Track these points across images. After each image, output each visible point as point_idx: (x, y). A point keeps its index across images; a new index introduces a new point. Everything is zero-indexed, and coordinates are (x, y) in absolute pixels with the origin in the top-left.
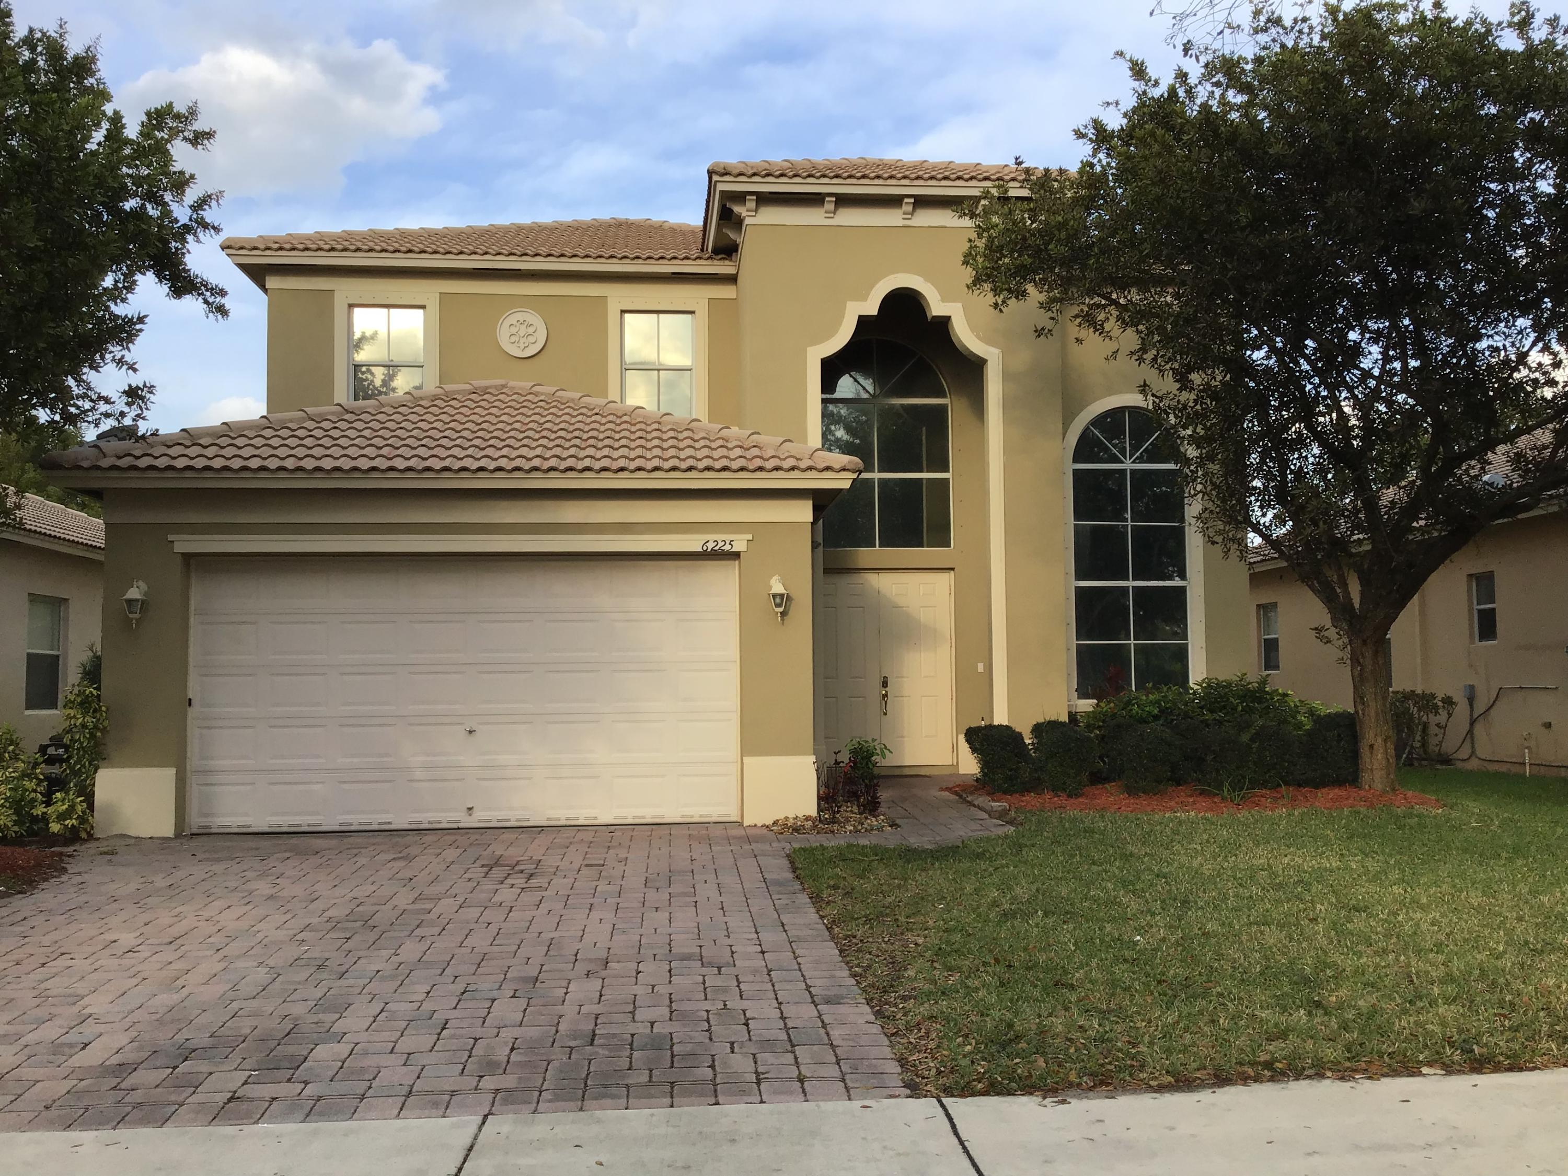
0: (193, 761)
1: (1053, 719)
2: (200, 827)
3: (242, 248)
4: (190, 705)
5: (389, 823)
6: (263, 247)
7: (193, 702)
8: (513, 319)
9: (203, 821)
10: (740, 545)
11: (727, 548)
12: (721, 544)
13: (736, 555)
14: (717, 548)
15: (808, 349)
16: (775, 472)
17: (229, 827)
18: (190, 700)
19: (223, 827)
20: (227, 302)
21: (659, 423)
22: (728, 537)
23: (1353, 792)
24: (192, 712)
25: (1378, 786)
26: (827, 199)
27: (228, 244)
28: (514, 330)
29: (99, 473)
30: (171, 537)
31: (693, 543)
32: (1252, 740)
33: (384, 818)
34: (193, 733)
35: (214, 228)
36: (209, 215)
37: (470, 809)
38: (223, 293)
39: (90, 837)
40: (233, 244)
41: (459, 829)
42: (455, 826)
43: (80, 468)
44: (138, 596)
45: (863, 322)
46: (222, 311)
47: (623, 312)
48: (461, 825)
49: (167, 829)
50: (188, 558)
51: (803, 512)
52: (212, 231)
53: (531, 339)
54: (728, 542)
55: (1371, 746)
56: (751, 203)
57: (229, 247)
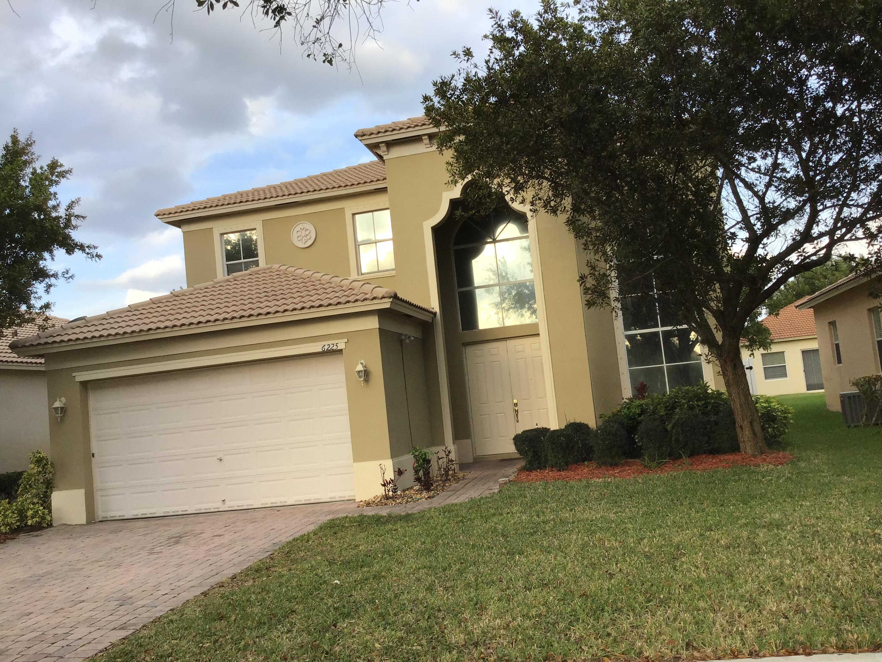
0: (97, 484)
1: (572, 421)
2: (103, 517)
3: (164, 214)
4: (93, 456)
5: (187, 511)
7: (95, 455)
8: (298, 228)
9: (104, 515)
10: (341, 346)
11: (335, 348)
12: (331, 346)
13: (341, 350)
14: (329, 349)
15: (424, 223)
17: (115, 516)
18: (93, 454)
19: (113, 517)
20: (99, 251)
22: (335, 342)
23: (738, 457)
24: (94, 460)
26: (423, 138)
27: (158, 213)
28: (299, 234)
30: (74, 374)
31: (317, 347)
33: (184, 508)
34: (96, 471)
35: (82, 217)
36: (76, 210)
37: (224, 501)
38: (95, 248)
39: (50, 525)
41: (219, 512)
42: (217, 510)
44: (58, 406)
46: (99, 256)
47: (354, 214)
48: (220, 510)
49: (82, 519)
50: (85, 384)
51: (373, 323)
52: (82, 219)
53: (308, 237)
54: (335, 345)
55: (741, 427)
56: (383, 148)
57: (158, 215)
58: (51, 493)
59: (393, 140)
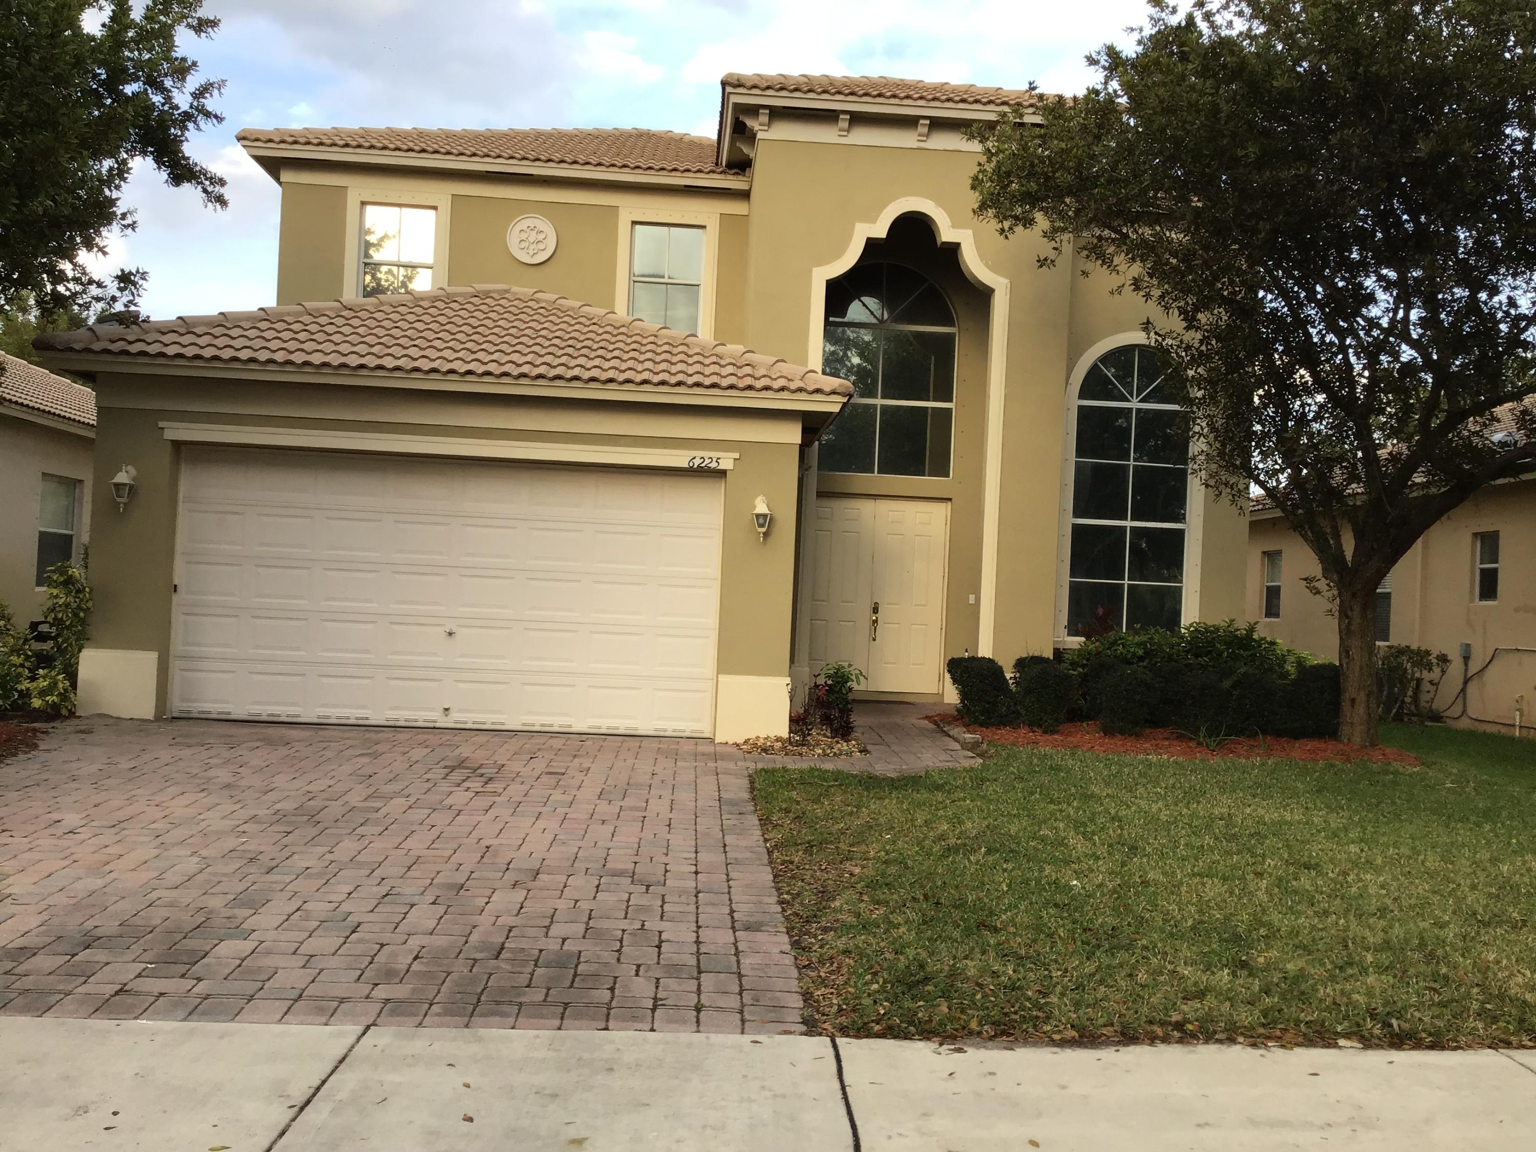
0: (177, 646)
1: (1036, 654)
2: (182, 711)
3: (257, 140)
4: (175, 591)
5: (367, 719)
6: (277, 139)
7: (178, 588)
8: (524, 225)
9: (184, 706)
10: (726, 463)
11: (713, 465)
12: (707, 461)
13: (723, 473)
14: (703, 465)
15: (814, 269)
16: (764, 392)
17: (210, 713)
18: (175, 586)
19: (203, 712)
20: (226, 192)
21: (656, 336)
22: (715, 455)
23: (1331, 745)
24: (176, 598)
25: (1357, 739)
26: (841, 116)
27: (243, 134)
28: (524, 236)
29: (91, 357)
30: (161, 424)
31: (679, 459)
32: (1234, 687)
33: (361, 713)
34: (178, 619)
35: (216, 117)
36: (211, 103)
37: (447, 710)
38: (222, 182)
39: (72, 714)
40: (249, 136)
41: (434, 728)
42: (431, 725)
43: (71, 349)
44: (126, 481)
45: (871, 244)
46: (221, 201)
47: (634, 223)
48: (438, 725)
49: (147, 710)
50: (177, 445)
51: (792, 434)
52: (215, 121)
53: (541, 246)
54: (715, 460)
55: (1353, 701)
56: (764, 118)
57: (244, 138)
58: (80, 651)
59: (784, 107)
